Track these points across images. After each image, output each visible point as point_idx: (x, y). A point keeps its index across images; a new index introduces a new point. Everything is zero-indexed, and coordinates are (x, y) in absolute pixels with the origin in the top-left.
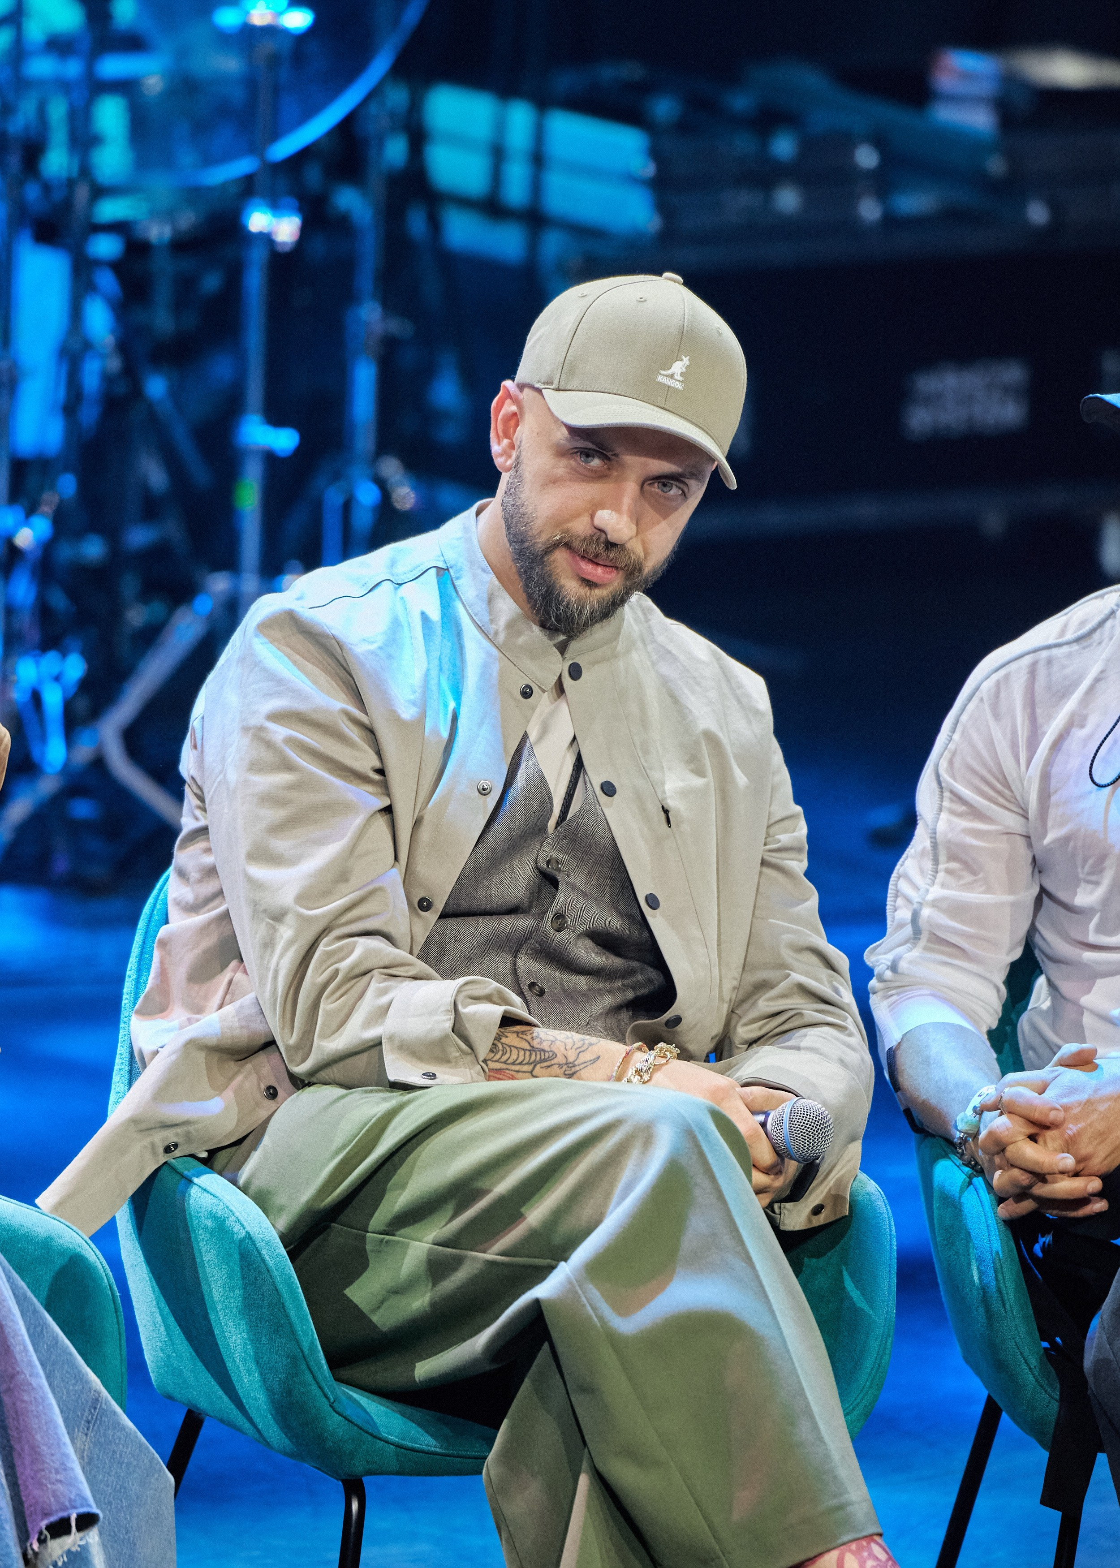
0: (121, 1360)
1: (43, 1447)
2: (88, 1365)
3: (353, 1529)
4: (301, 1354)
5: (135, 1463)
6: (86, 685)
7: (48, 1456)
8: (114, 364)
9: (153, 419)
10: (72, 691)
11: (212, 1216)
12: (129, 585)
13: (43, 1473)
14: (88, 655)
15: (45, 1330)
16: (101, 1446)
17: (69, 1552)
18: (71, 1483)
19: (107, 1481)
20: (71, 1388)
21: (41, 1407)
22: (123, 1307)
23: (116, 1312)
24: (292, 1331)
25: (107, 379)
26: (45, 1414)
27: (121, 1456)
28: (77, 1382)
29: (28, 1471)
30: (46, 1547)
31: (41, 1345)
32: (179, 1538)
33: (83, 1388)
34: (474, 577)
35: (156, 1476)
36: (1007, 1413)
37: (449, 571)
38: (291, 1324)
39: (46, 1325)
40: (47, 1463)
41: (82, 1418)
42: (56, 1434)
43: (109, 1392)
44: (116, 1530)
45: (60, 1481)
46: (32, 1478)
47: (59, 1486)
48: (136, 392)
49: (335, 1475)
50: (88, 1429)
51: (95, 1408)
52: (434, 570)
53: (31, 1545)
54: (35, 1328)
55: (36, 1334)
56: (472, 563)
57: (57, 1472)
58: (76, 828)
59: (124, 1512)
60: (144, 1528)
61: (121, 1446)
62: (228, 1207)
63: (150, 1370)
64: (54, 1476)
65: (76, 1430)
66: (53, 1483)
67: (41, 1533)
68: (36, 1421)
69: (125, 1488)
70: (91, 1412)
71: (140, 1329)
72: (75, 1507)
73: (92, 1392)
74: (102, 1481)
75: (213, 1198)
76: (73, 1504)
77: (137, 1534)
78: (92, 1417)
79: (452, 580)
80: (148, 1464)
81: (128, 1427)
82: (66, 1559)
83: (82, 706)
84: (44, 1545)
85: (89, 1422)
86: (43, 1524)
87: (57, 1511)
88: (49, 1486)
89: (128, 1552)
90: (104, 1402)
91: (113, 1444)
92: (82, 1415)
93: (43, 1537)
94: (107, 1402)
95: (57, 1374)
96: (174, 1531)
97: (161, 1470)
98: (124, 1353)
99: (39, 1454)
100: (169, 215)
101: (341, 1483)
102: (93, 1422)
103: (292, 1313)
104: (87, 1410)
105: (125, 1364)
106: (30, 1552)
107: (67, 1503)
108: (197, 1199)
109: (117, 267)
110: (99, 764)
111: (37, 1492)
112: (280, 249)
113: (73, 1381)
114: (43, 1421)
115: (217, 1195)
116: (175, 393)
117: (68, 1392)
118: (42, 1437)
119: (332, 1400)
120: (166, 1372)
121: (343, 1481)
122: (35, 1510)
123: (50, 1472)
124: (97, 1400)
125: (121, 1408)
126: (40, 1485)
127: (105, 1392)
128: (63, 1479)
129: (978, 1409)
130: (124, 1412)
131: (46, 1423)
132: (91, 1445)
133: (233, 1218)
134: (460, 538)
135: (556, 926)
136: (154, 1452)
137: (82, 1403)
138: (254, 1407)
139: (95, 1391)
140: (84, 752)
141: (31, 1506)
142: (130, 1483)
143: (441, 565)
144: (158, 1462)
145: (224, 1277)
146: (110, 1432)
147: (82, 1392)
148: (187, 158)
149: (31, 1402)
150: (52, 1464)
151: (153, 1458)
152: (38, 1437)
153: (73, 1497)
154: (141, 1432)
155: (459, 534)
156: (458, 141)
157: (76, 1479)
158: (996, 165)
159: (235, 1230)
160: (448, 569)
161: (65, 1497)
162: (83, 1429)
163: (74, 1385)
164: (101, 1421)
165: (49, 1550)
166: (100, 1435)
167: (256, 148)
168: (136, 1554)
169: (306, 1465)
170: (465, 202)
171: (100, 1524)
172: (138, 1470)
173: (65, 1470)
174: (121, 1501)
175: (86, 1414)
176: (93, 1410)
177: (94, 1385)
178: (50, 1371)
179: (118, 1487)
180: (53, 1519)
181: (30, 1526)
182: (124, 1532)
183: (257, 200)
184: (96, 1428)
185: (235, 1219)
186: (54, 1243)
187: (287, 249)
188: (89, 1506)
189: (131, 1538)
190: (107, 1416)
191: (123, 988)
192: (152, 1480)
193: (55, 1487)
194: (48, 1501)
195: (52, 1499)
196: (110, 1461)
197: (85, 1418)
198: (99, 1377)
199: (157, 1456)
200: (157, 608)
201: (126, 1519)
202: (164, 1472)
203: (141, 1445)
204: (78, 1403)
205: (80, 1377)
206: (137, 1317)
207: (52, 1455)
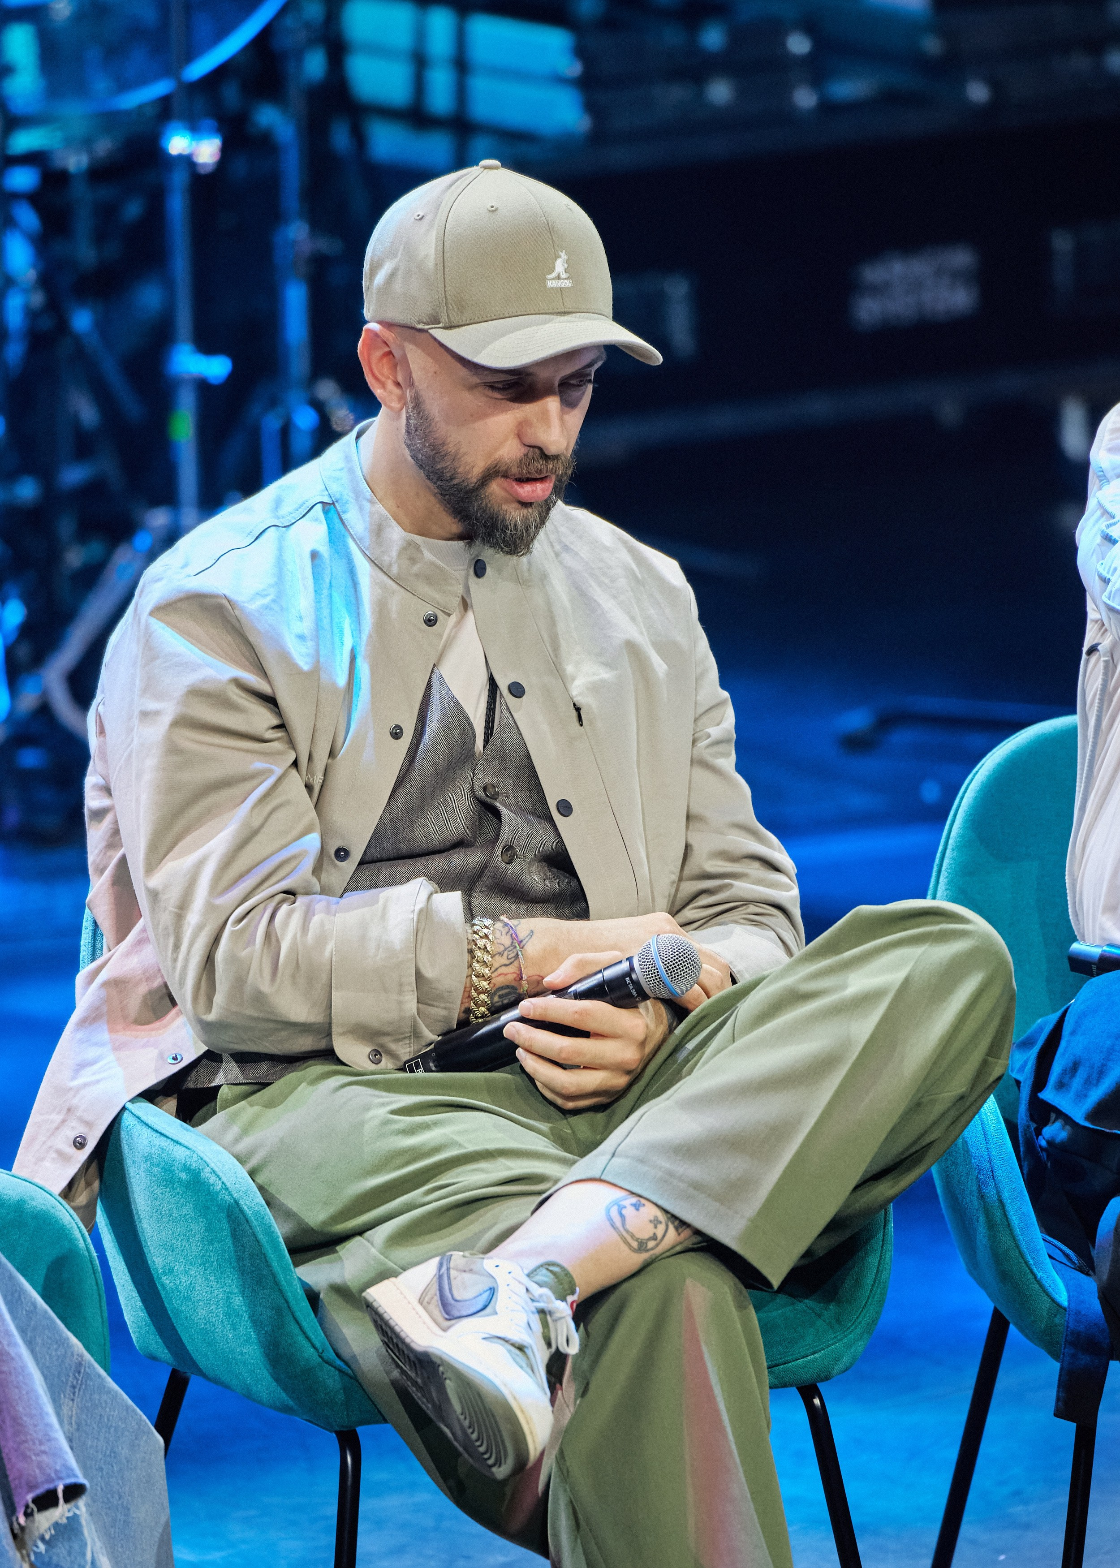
0: (103, 1322)
1: (25, 1418)
2: (69, 1329)
3: (349, 1482)
4: (286, 1305)
5: (123, 1426)
6: (26, 630)
7: (31, 1427)
8: (38, 299)
9: (80, 353)
10: (13, 637)
11: (187, 1168)
12: (66, 526)
13: (26, 1445)
14: (28, 600)
15: (22, 1297)
16: (88, 1410)
17: (56, 1525)
18: (57, 1453)
19: (97, 1446)
20: (54, 1353)
21: (21, 1377)
22: (101, 1267)
23: (94, 1273)
24: (276, 1282)
25: (31, 315)
26: (25, 1384)
27: (108, 1420)
28: (59, 1346)
29: (11, 1444)
30: (33, 1521)
31: (20, 1312)
32: (172, 1502)
33: (66, 1352)
34: (361, 509)
35: (144, 1438)
36: (1016, 1324)
37: (335, 506)
38: (274, 1275)
39: (22, 1290)
40: (31, 1435)
41: (67, 1383)
42: (38, 1404)
43: (92, 1355)
44: (109, 1496)
45: (44, 1452)
46: (16, 1451)
47: (44, 1458)
48: (62, 327)
49: (328, 1427)
50: (74, 1394)
51: (79, 1372)
52: (319, 506)
53: (17, 1519)
54: (12, 1295)
55: (14, 1301)
56: (357, 494)
57: (41, 1443)
58: (26, 778)
59: (116, 1477)
60: (136, 1493)
61: (108, 1410)
62: (202, 1159)
63: (131, 1331)
64: (39, 1447)
65: (62, 1396)
66: (38, 1455)
67: (27, 1506)
68: (17, 1391)
69: (115, 1453)
70: (75, 1377)
71: (118, 1290)
72: (61, 1478)
73: (75, 1356)
74: (91, 1447)
75: (186, 1149)
76: (60, 1475)
77: (130, 1498)
78: (77, 1382)
79: (339, 515)
80: (136, 1427)
81: (113, 1390)
82: (53, 1532)
83: (23, 652)
84: (31, 1518)
85: (74, 1387)
86: (29, 1497)
87: (43, 1483)
88: (34, 1458)
89: (123, 1518)
90: (87, 1365)
91: (100, 1408)
92: (67, 1380)
93: (29, 1511)
94: (90, 1366)
95: (39, 1340)
96: (166, 1494)
97: (149, 1432)
98: (106, 1315)
99: (21, 1425)
100: (87, 143)
101: (334, 1435)
102: (78, 1387)
103: (275, 1264)
104: (71, 1375)
105: (106, 1324)
106: (16, 1526)
107: (53, 1475)
108: (170, 1152)
109: (34, 198)
110: (45, 710)
111: (21, 1465)
112: (202, 171)
113: (55, 1346)
114: (24, 1392)
115: (190, 1146)
116: (102, 326)
117: (51, 1358)
118: (24, 1408)
119: (320, 1351)
120: (148, 1332)
121: (337, 1433)
122: (20, 1483)
123: (34, 1443)
124: (80, 1364)
125: (105, 1371)
126: (25, 1457)
127: (87, 1356)
128: (47, 1450)
129: (984, 1324)
130: (109, 1374)
131: (27, 1393)
132: (79, 1411)
133: (207, 1170)
134: (342, 469)
135: (507, 859)
136: (141, 1413)
137: (66, 1368)
138: (241, 1362)
139: (78, 1355)
140: (29, 700)
141: (15, 1479)
142: (120, 1448)
143: (327, 500)
144: (146, 1423)
145: (202, 1230)
146: (96, 1396)
147: (65, 1356)
148: (101, 84)
149: (10, 1373)
150: (35, 1435)
151: (141, 1420)
152: (20, 1408)
153: (58, 1468)
154: (127, 1393)
155: (342, 464)
156: (378, 50)
157: (61, 1449)
158: (932, 45)
159: (211, 1181)
160: (333, 503)
161: (50, 1469)
162: (69, 1395)
163: (56, 1350)
164: (86, 1385)
165: (36, 1524)
166: (86, 1400)
167: (171, 70)
168: (131, 1520)
169: (297, 1418)
170: (389, 113)
171: (87, 1493)
172: (127, 1433)
173: (49, 1440)
174: (112, 1466)
175: (71, 1379)
176: (77, 1375)
177: (76, 1349)
178: (31, 1338)
179: (108, 1452)
180: (39, 1491)
181: (16, 1499)
182: (118, 1498)
183: (174, 124)
184: (81, 1393)
185: (210, 1170)
186: (26, 1206)
187: (209, 170)
188: (75, 1476)
189: (125, 1503)
190: (91, 1380)
191: (80, 940)
192: (142, 1443)
193: (39, 1459)
194: (33, 1473)
195: (37, 1471)
196: (98, 1426)
197: (70, 1384)
198: (80, 1341)
199: (144, 1417)
200: (96, 548)
201: (118, 1484)
202: (152, 1433)
203: (127, 1407)
204: (62, 1368)
205: (63, 1343)
206: (114, 1277)
207: (35, 1426)
